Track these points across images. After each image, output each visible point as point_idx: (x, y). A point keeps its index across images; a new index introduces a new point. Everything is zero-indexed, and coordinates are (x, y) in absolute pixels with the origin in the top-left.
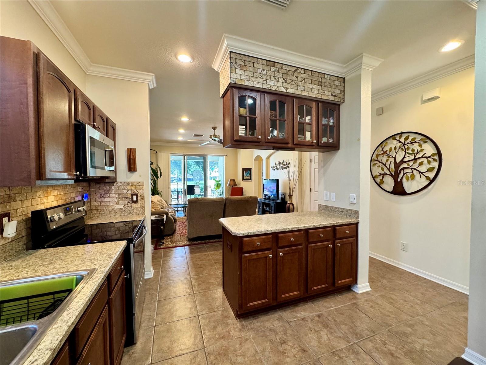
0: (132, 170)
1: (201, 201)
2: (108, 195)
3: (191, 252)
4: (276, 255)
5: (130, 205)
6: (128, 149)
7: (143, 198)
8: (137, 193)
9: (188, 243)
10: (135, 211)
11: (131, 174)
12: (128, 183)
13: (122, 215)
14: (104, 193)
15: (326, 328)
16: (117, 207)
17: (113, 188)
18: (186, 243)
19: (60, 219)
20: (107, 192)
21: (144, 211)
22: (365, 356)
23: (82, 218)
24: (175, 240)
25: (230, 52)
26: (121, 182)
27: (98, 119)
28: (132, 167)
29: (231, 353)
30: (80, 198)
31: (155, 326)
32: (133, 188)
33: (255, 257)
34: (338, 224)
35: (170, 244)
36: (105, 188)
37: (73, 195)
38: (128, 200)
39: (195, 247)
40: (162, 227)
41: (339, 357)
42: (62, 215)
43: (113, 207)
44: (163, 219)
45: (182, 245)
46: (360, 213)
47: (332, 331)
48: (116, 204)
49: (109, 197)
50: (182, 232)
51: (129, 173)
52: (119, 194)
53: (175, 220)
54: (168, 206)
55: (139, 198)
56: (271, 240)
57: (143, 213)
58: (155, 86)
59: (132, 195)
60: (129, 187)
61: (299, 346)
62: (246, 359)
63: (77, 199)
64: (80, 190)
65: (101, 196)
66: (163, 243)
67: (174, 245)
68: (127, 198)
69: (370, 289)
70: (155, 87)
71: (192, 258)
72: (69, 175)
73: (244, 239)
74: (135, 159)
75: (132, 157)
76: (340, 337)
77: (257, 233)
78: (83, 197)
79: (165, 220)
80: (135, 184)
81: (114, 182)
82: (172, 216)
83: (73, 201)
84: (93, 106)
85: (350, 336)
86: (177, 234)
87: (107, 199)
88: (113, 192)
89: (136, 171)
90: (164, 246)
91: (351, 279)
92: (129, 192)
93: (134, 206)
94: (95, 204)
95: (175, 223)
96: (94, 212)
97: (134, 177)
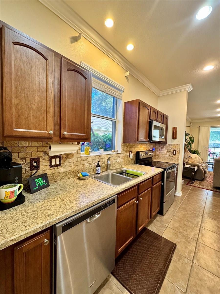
0: (174, 138)
2: (163, 149)
5: (172, 155)
6: (173, 127)
7: (179, 153)
8: (176, 150)
10: (174, 159)
11: (174, 140)
12: (172, 145)
13: (168, 160)
14: (161, 148)
16: (166, 156)
17: (165, 146)
18: (210, 188)
19: (143, 156)
20: (162, 148)
21: (179, 160)
23: (151, 157)
24: (203, 184)
26: (169, 144)
27: (159, 116)
28: (174, 136)
30: (152, 150)
32: (174, 147)
35: (198, 186)
36: (162, 146)
37: (149, 148)
38: (171, 153)
40: (193, 173)
42: (144, 155)
43: (164, 156)
44: (194, 169)
45: (207, 188)
48: (166, 154)
49: (163, 150)
50: (211, 181)
51: (172, 140)
52: (167, 150)
54: (203, 162)
55: (177, 153)
59: (173, 151)
60: (172, 147)
63: (150, 150)
64: (152, 146)
65: (160, 150)
66: (193, 183)
67: (201, 187)
68: (171, 152)
72: (146, 140)
75: (175, 131)
78: (153, 149)
79: (196, 170)
80: (175, 145)
81: (165, 144)
82: (203, 169)
83: (149, 150)
84: (157, 112)
86: (206, 181)
87: (162, 152)
88: (165, 149)
89: (176, 139)
90: (193, 185)
92: (172, 149)
93: (174, 156)
94: (157, 153)
95: (205, 174)
96: (157, 156)
97: (175, 142)
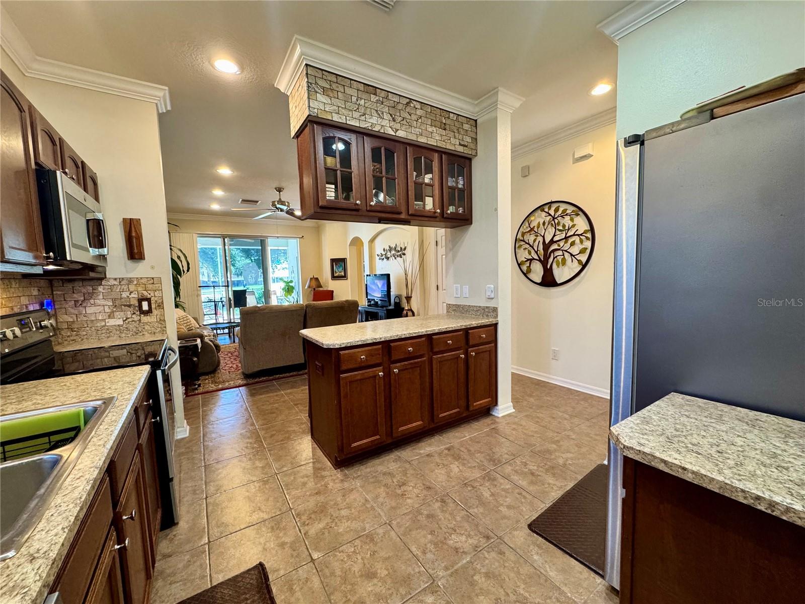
0: (136, 256)
1: (265, 311)
2: (92, 301)
3: (252, 394)
4: (388, 373)
5: (136, 318)
6: (124, 220)
7: (160, 306)
8: (149, 296)
9: (245, 382)
10: (147, 327)
11: (137, 264)
12: (130, 281)
13: (123, 335)
14: (82, 298)
15: (457, 460)
16: (111, 322)
17: (100, 289)
18: (240, 382)
19: (15, 337)
20: (88, 296)
21: (165, 327)
22: (502, 481)
23: (47, 342)
24: (221, 380)
25: (307, 65)
26: (115, 279)
28: (136, 251)
29: (332, 508)
30: (37, 307)
31: (207, 497)
32: (140, 289)
33: (359, 378)
34: (472, 326)
35: (212, 387)
36: (84, 290)
37: (24, 300)
38: (132, 309)
39: (258, 386)
40: (195, 359)
41: (473, 487)
42: (17, 331)
43: (103, 324)
44: (197, 345)
45: (234, 385)
46: (499, 310)
47: (465, 462)
48: (109, 317)
49: (95, 305)
50: (232, 367)
51: (130, 263)
52: (114, 300)
53: (218, 347)
54: (200, 326)
55: (153, 306)
56: (381, 351)
57: (163, 330)
58: (169, 108)
59: (140, 301)
60: (132, 288)
61: (424, 484)
62: (353, 510)
63: (31, 308)
64: (35, 292)
65: (77, 304)
66: (199, 385)
68: (129, 306)
69: (514, 410)
70: (168, 111)
71: (254, 404)
72: (36, 257)
73: (341, 352)
74: (139, 238)
75: (134, 234)
76: (475, 467)
77: (360, 343)
78: (42, 305)
79: (200, 347)
80: (143, 281)
81: (101, 279)
82: (211, 341)
83: (25, 310)
84: (60, 139)
85: (486, 463)
86: (222, 371)
87: (90, 310)
88: (101, 297)
89: (144, 259)
90: (201, 390)
91: (490, 399)
92: (133, 295)
93: (145, 319)
94: (65, 318)
95: (218, 353)
97: (140, 270)
